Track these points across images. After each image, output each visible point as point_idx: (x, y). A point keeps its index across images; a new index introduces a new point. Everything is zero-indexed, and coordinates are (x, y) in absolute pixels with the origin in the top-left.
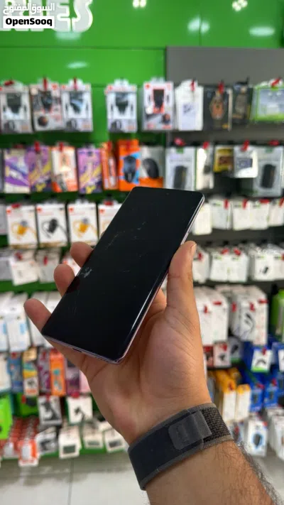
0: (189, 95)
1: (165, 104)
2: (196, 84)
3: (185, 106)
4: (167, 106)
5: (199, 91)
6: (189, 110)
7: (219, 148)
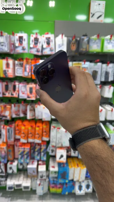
0: (61, 40)
1: (51, 43)
2: (64, 36)
3: (59, 45)
4: (52, 44)
5: (65, 39)
6: (61, 46)
7: (74, 63)
